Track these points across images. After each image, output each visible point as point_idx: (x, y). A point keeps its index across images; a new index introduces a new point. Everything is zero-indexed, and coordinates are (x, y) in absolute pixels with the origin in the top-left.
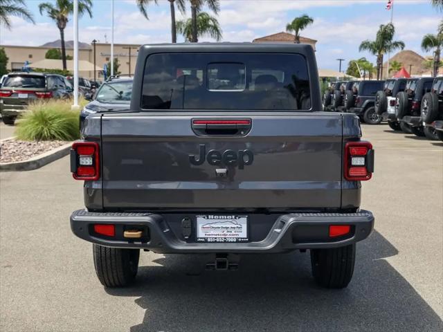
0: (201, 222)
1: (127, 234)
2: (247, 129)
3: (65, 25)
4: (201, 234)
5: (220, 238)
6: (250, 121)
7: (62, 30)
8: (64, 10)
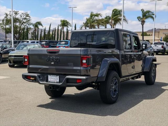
0: (49, 77)
1: (31, 78)
2: (58, 52)
3: (144, 24)
4: (49, 80)
5: (53, 81)
6: (59, 50)
7: (143, 25)
8: (144, 18)
